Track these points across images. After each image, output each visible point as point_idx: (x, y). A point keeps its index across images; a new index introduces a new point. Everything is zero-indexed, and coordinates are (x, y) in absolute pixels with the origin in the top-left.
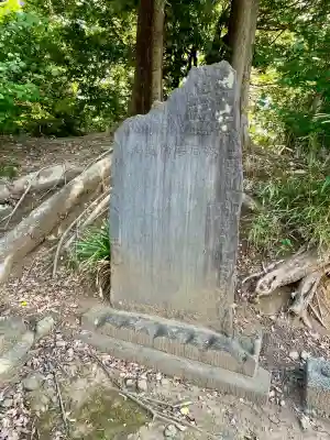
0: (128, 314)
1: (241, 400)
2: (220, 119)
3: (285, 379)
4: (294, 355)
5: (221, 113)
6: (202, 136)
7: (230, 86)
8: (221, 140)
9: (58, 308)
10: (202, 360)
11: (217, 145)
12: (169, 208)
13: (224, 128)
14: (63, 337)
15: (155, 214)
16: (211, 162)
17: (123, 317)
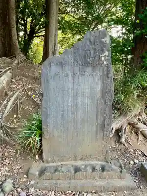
0: (55, 164)
1: (125, 192)
2: (103, 59)
3: (135, 175)
4: (132, 162)
5: (103, 55)
6: (94, 66)
7: (108, 42)
8: (104, 69)
9: (9, 172)
10: (101, 178)
11: (101, 71)
12: (77, 105)
13: (105, 63)
14: (22, 189)
15: (69, 109)
16: (98, 80)
17: (54, 167)
